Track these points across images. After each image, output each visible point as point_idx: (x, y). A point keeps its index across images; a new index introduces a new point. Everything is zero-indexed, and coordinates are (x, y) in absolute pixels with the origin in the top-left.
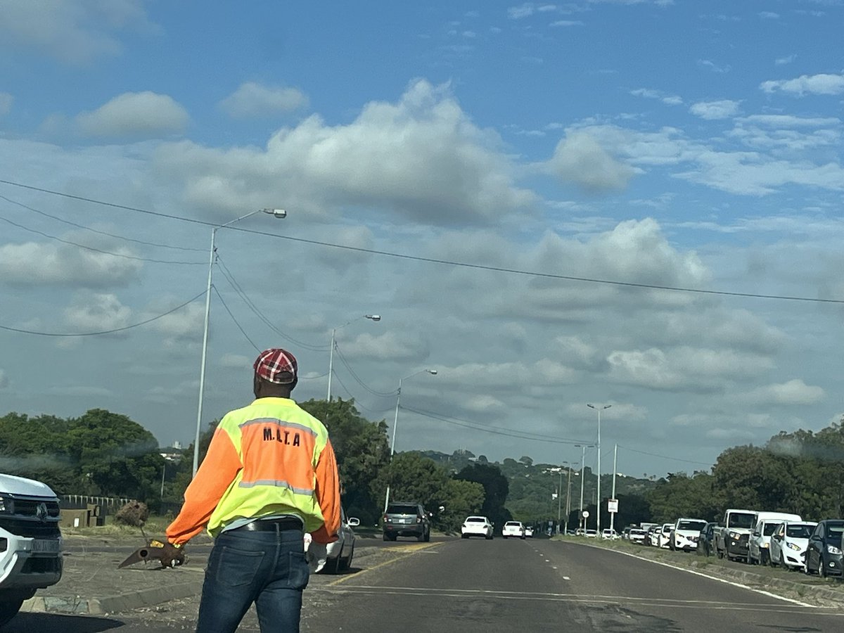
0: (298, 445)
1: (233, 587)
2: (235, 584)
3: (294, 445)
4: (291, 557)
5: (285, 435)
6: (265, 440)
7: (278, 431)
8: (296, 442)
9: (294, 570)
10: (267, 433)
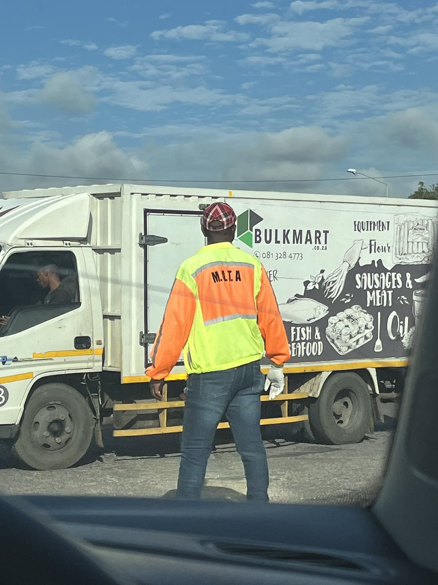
0: (240, 280)
1: (214, 399)
2: (216, 397)
3: (237, 280)
4: (254, 370)
5: (228, 274)
6: (215, 282)
7: (223, 272)
8: (238, 278)
9: (257, 379)
10: (215, 276)
